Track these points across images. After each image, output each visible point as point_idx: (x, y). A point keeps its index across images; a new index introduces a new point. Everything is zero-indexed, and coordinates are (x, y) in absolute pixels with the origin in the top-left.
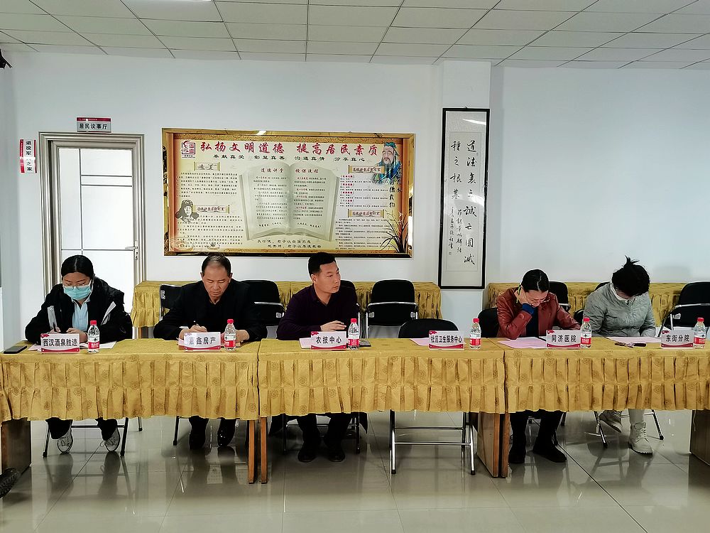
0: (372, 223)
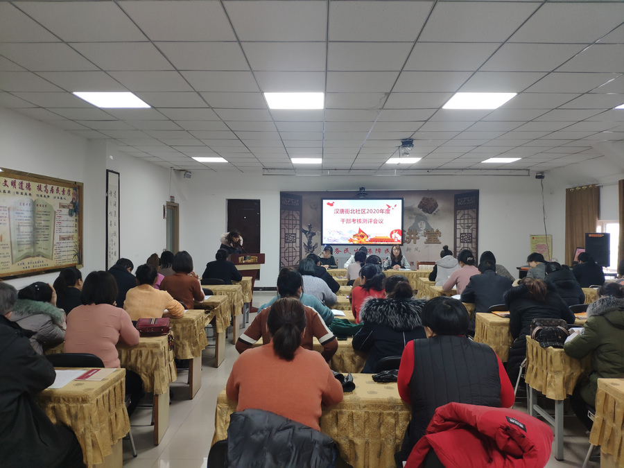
0: (69, 245)
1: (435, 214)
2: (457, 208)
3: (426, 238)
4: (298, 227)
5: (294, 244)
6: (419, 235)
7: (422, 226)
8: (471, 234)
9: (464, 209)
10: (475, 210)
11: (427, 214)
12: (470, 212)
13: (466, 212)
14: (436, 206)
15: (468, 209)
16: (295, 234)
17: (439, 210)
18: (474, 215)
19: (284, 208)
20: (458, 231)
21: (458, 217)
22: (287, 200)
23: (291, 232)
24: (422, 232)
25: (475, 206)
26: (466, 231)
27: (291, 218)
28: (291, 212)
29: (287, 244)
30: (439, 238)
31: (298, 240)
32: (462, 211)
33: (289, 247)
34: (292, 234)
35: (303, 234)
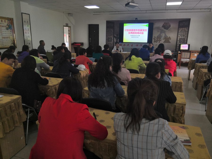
0: (8, 40)
1: (169, 30)
2: (179, 27)
3: (164, 40)
4: (113, 35)
5: (111, 42)
6: (161, 39)
7: (163, 35)
8: (185, 39)
9: (183, 28)
10: (188, 28)
11: (165, 30)
12: (185, 29)
13: (183, 29)
14: (170, 26)
15: (184, 27)
16: (112, 38)
17: (171, 28)
18: (187, 30)
19: (108, 27)
20: (179, 38)
21: (179, 31)
22: (109, 24)
24: (163, 38)
25: (188, 26)
26: (182, 37)
27: (110, 31)
28: (110, 29)
29: (108, 42)
30: (170, 40)
31: (112, 40)
32: (182, 28)
33: (109, 43)
34: (111, 38)
35: (115, 38)
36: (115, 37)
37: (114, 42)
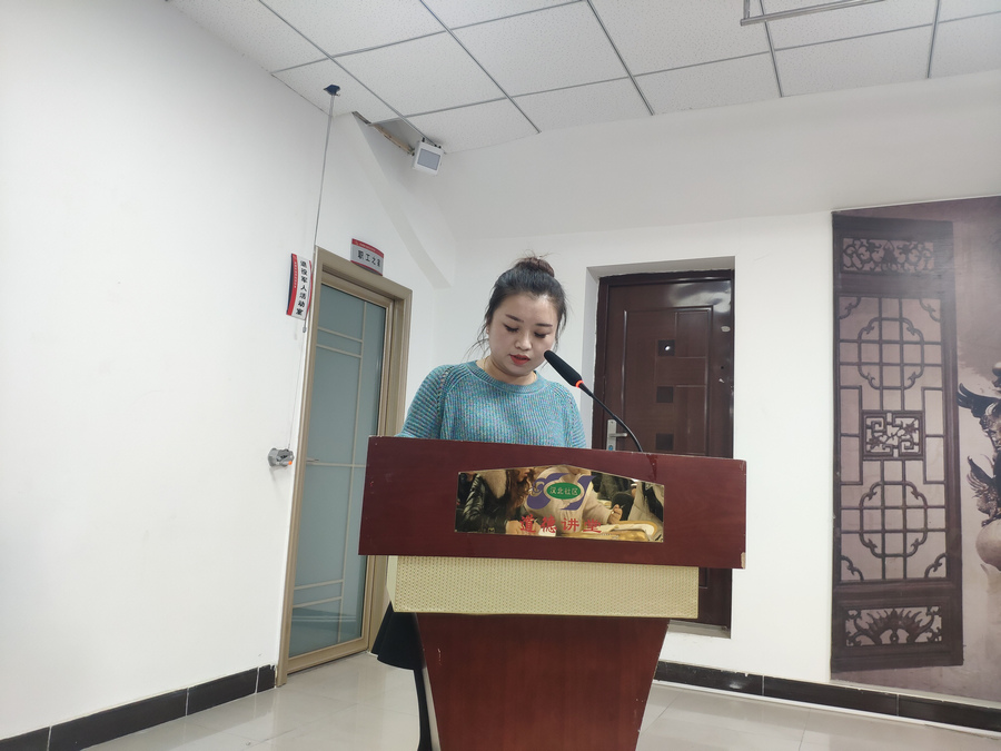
4: (934, 378)
5: (914, 468)
16: (919, 416)
19: (850, 289)
22: (871, 248)
23: (892, 402)
27: (891, 331)
28: (891, 307)
29: (872, 469)
31: (935, 449)
33: (883, 483)
34: (903, 413)
35: (966, 416)
36: (977, 404)
37: (965, 469)
